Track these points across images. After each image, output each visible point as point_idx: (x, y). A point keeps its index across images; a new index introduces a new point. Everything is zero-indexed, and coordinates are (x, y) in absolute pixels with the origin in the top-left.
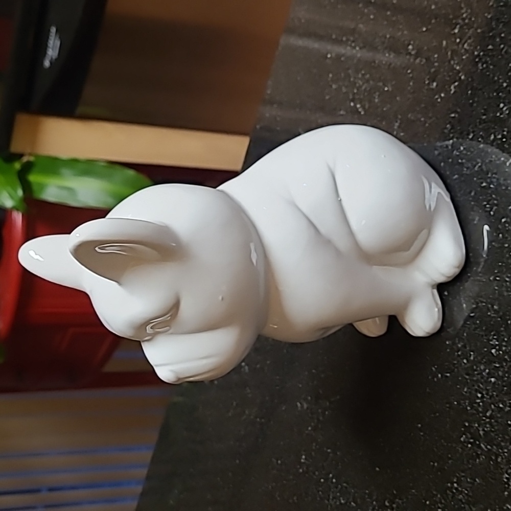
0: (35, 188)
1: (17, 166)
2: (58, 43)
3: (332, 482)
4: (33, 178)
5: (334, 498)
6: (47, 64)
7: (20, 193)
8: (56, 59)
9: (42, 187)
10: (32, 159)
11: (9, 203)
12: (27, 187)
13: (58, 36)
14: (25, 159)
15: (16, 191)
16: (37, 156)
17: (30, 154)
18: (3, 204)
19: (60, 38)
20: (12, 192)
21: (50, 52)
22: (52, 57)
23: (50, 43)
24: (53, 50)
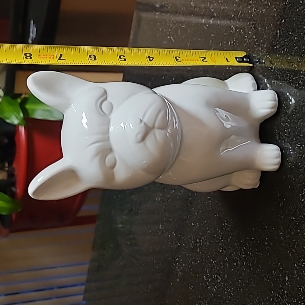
0: (30, 112)
1: (19, 100)
2: (35, 29)
3: (174, 236)
4: (28, 106)
6: (30, 41)
7: (22, 115)
9: (34, 111)
10: (27, 96)
11: (16, 122)
12: (25, 111)
13: (35, 26)
14: (23, 96)
15: (19, 114)
16: (29, 94)
17: (26, 94)
18: (13, 122)
19: (36, 27)
20: (17, 115)
21: (31, 35)
22: (32, 38)
23: (31, 30)
24: (33, 33)
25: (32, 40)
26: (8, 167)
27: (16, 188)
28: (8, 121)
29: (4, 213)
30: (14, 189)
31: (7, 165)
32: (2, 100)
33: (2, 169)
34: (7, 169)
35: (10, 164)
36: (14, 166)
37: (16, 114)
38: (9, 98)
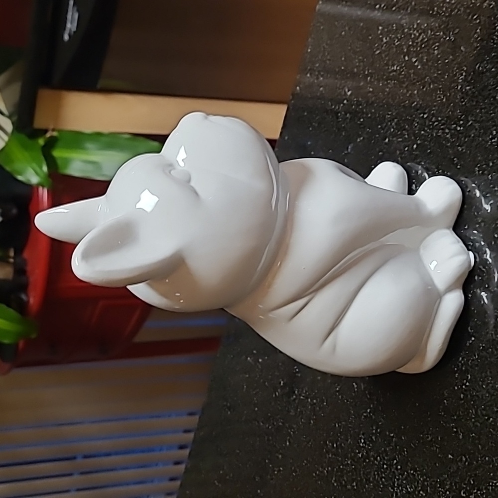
0: (59, 162)
1: (41, 142)
2: (76, 16)
3: (397, 469)
4: (57, 153)
5: (399, 486)
6: (66, 37)
7: (45, 169)
8: (74, 32)
9: (67, 161)
10: (55, 134)
11: (34, 180)
12: (52, 162)
13: (75, 9)
14: (48, 135)
15: (41, 168)
16: (59, 131)
17: (53, 130)
18: (29, 180)
19: (78, 10)
20: (38, 170)
21: (69, 25)
22: (70, 30)
23: (69, 16)
24: (71, 23)
25: (70, 35)
26: (14, 258)
27: (27, 295)
28: (20, 178)
29: (6, 341)
30: (24, 297)
31: (12, 254)
32: (9, 140)
33: (4, 260)
34: (12, 260)
35: (19, 252)
36: (26, 255)
37: (34, 165)
38: (23, 137)
